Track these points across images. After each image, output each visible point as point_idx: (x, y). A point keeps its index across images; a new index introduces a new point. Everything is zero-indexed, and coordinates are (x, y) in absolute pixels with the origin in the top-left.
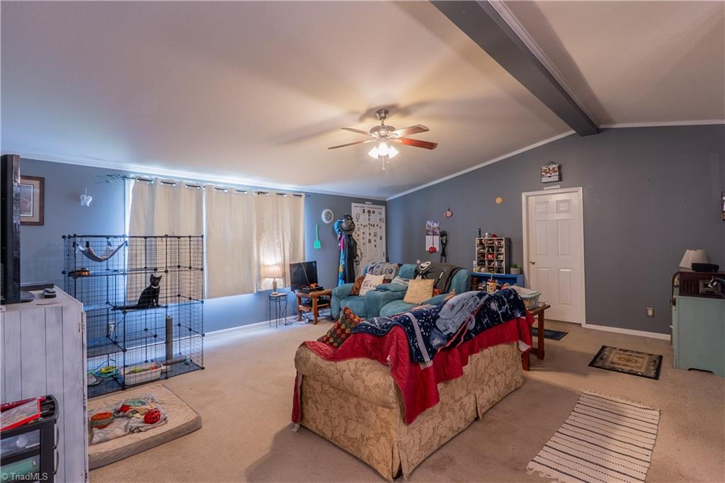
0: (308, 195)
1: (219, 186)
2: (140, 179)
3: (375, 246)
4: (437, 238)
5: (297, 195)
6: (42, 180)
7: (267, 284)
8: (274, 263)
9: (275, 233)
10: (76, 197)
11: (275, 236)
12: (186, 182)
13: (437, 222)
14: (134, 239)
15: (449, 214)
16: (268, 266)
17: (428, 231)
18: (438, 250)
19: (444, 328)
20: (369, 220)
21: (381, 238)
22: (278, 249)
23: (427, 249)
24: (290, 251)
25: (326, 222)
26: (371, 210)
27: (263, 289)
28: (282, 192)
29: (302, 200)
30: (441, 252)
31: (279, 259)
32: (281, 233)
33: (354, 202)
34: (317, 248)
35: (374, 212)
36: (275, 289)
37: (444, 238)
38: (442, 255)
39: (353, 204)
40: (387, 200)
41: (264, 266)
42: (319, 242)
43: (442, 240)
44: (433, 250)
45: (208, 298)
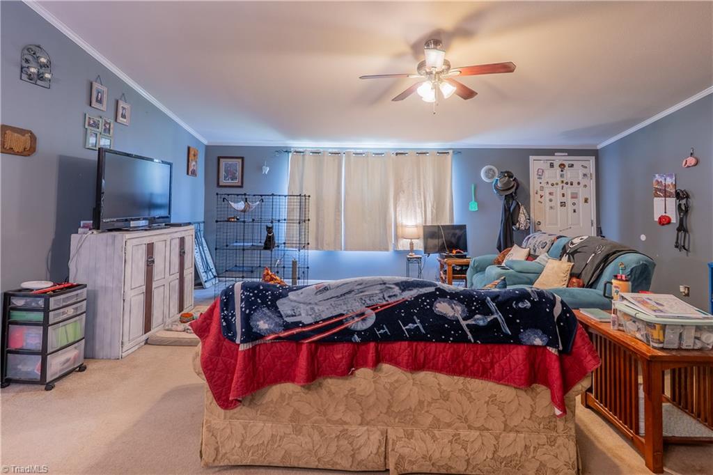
0: (457, 152)
1: (358, 151)
2: (297, 152)
3: (575, 211)
4: (672, 202)
5: (443, 153)
6: (242, 158)
7: (404, 245)
8: (414, 223)
9: (416, 193)
10: (260, 169)
11: (416, 196)
12: (330, 150)
13: (671, 176)
14: (292, 197)
15: (691, 161)
16: (406, 226)
17: (657, 190)
18: (674, 220)
19: (290, 312)
20: (562, 176)
21: (586, 201)
22: (418, 210)
23: (656, 219)
24: (432, 212)
25: (487, 181)
26: (566, 163)
27: (400, 248)
28: (424, 151)
29: (449, 157)
30: (678, 226)
31: (419, 221)
32: (422, 193)
33: (533, 155)
34: (473, 210)
35: (572, 166)
36: (412, 250)
37: (684, 201)
38: (679, 230)
39: (532, 158)
40: (599, 147)
41: (402, 226)
42: (476, 203)
43: (680, 205)
44: (664, 221)
45: (346, 250)
